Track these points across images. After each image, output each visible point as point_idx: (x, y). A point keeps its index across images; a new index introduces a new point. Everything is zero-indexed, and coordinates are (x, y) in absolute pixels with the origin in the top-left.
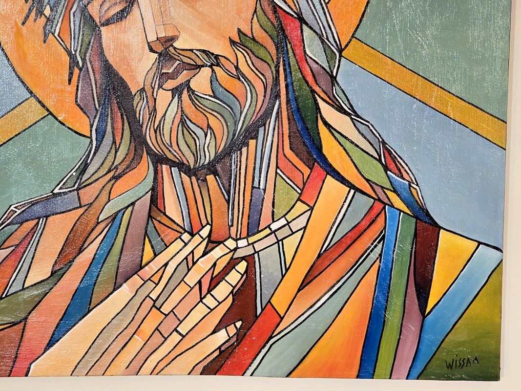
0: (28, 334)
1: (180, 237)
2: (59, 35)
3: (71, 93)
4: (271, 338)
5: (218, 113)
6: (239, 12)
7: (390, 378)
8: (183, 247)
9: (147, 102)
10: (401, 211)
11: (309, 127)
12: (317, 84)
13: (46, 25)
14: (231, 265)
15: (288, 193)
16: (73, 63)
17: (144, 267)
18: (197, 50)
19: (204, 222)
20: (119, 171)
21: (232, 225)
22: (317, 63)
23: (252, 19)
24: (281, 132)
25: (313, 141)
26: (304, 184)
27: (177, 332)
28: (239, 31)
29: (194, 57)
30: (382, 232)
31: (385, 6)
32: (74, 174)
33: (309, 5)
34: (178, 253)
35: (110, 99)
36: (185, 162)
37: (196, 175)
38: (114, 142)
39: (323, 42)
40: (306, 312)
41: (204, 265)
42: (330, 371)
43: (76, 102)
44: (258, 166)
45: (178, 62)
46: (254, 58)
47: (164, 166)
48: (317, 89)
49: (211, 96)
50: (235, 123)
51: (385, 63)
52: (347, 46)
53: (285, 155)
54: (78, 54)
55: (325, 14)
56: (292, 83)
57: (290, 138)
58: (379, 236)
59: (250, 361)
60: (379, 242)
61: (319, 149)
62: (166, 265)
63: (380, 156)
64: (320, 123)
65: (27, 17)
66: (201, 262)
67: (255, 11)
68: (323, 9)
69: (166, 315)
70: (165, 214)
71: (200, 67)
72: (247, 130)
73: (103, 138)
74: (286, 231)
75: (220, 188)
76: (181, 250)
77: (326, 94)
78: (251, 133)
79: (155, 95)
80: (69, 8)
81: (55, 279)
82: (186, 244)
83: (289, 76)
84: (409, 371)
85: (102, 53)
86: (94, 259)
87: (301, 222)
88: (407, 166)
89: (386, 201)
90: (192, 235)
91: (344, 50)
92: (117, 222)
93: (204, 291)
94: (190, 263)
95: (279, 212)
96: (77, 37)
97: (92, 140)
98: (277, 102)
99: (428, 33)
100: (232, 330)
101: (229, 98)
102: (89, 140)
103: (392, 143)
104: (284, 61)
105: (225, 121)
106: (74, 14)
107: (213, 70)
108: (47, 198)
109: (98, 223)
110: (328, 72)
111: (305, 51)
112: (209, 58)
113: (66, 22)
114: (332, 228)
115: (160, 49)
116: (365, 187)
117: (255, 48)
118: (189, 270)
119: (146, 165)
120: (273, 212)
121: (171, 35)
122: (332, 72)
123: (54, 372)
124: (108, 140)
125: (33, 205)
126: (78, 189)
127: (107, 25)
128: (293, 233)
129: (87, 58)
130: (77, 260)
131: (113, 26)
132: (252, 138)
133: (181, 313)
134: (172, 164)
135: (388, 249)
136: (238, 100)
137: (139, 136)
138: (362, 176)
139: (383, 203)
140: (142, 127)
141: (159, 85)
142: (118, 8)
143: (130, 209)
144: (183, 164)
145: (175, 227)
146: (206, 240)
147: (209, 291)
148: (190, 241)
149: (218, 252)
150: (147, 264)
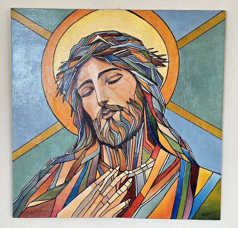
0: (57, 203)
1: (109, 170)
2: (68, 100)
3: (72, 120)
4: (141, 205)
5: (122, 127)
6: (130, 92)
7: (182, 219)
8: (110, 173)
9: (98, 123)
10: (186, 161)
11: (154, 132)
12: (157, 117)
13: (64, 97)
14: (127, 179)
15: (147, 155)
16: (73, 109)
17: (97, 180)
18: (115, 105)
19: (117, 165)
20: (88, 147)
21: (127, 166)
22: (157, 110)
23: (135, 94)
24: (144, 134)
25: (156, 137)
26: (153, 152)
27: (108, 202)
28: (130, 99)
29: (114, 108)
30: (179, 168)
31: (180, 90)
32: (73, 148)
33: (154, 90)
34: (108, 175)
35: (85, 122)
36: (111, 144)
37: (115, 149)
38: (86, 137)
39: (159, 102)
40: (153, 196)
41: (117, 179)
42: (161, 217)
43: (74, 123)
44: (136, 145)
45: (108, 109)
46: (135, 108)
47: (103, 145)
48: (157, 119)
49: (120, 121)
50: (128, 130)
51: (180, 110)
52: (167, 104)
53: (146, 142)
54: (74, 107)
55: (160, 93)
56: (149, 117)
57: (148, 136)
58: (178, 169)
59: (133, 213)
60: (178, 172)
61: (158, 139)
62: (104, 179)
63: (179, 142)
64: (158, 130)
65: (58, 94)
66: (116, 179)
67: (136, 92)
68: (159, 91)
69: (104, 197)
70: (104, 162)
71: (116, 111)
72: (132, 133)
73: (83, 135)
74: (146, 168)
75: (123, 153)
76: (109, 174)
77: (160, 120)
78: (134, 134)
79: (100, 121)
80: (72, 91)
81: (66, 184)
82: (111, 172)
83: (147, 115)
84: (189, 217)
85: (82, 107)
86: (79, 177)
87: (151, 165)
88: (188, 145)
89: (181, 157)
90: (113, 169)
91: (166, 105)
92: (87, 164)
93: (118, 188)
94: (112, 179)
95: (144, 161)
96: (74, 101)
97: (79, 136)
98: (143, 123)
99: (195, 100)
100: (127, 202)
101: (126, 122)
102: (78, 136)
103: (183, 138)
104: (146, 109)
105: (125, 130)
106: (73, 93)
107: (121, 112)
108: (63, 156)
109: (81, 165)
110: (161, 113)
111: (153, 106)
112: (119, 108)
113: (70, 96)
114: (162, 167)
115: (102, 105)
116: (174, 153)
117: (135, 104)
118: (112, 181)
119: (97, 145)
120: (142, 161)
121: (106, 100)
122: (162, 113)
123: (65, 216)
124: (84, 136)
125: (58, 158)
126: (74, 153)
127: (84, 97)
128: (149, 169)
129: (77, 108)
130: (74, 177)
131: (86, 97)
132: (134, 136)
133: (109, 196)
134: (106, 145)
135: (182, 174)
136: (129, 123)
137: (95, 135)
138: (173, 149)
139: (180, 158)
140: (96, 132)
141: (102, 117)
142: (88, 91)
143: (92, 160)
144: (110, 145)
145: (107, 166)
146: (118, 171)
147: (119, 189)
148: (112, 171)
149: (122, 175)
150: (97, 179)
